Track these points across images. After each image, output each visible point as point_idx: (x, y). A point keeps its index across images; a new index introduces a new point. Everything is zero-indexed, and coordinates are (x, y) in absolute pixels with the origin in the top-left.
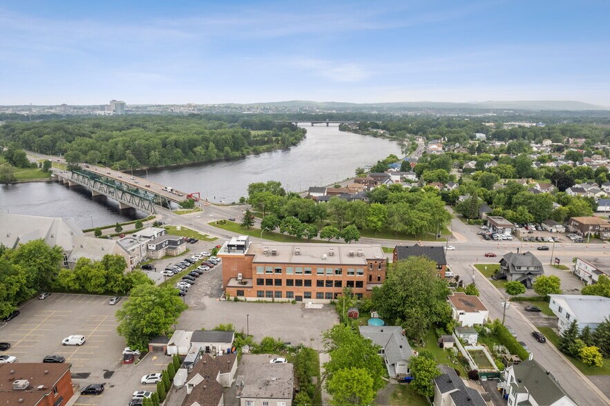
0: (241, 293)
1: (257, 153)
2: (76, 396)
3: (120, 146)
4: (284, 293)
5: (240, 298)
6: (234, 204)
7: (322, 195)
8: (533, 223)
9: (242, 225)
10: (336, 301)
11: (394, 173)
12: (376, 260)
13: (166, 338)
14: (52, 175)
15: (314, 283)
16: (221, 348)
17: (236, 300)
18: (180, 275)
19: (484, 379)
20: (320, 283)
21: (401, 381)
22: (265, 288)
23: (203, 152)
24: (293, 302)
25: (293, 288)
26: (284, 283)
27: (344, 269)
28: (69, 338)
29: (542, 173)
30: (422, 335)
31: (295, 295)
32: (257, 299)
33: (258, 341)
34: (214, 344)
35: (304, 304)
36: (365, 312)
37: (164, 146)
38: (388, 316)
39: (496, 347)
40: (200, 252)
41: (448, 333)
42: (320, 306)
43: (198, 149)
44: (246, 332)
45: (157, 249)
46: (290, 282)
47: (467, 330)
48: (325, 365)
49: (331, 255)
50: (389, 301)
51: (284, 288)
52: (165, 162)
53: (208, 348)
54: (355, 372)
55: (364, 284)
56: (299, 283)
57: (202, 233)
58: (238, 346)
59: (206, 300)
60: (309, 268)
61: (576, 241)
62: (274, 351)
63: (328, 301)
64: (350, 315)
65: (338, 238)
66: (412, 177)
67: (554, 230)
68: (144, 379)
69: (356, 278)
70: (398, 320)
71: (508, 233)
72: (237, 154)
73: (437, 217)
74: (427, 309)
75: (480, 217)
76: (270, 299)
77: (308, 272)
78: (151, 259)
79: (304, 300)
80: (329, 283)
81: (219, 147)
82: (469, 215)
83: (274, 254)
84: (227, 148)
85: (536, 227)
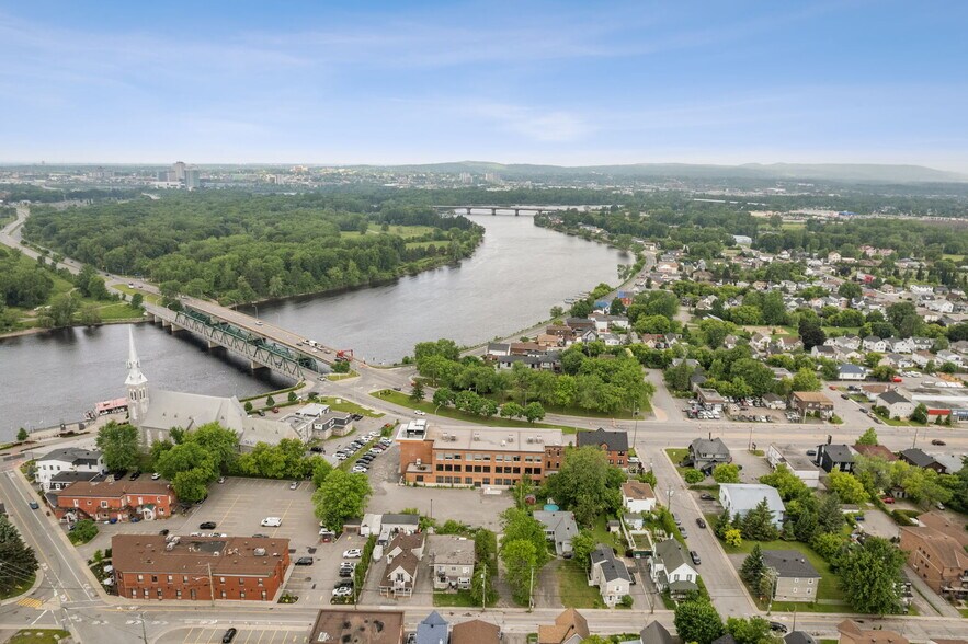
0: (420, 479)
1: (414, 273)
2: (291, 567)
3: (228, 268)
4: (463, 479)
5: (419, 483)
6: (395, 365)
7: (504, 353)
8: (753, 396)
9: (411, 398)
10: (514, 487)
11: (600, 318)
12: (555, 447)
13: (358, 519)
14: (145, 314)
15: (493, 469)
16: (409, 529)
17: (415, 485)
18: (354, 458)
19: (638, 557)
20: (499, 470)
21: (566, 557)
22: (444, 473)
23: (341, 275)
24: (472, 488)
25: (472, 474)
26: (463, 469)
27: (522, 455)
28: (268, 519)
29: (795, 319)
30: (591, 520)
31: (474, 480)
32: (437, 484)
33: (441, 523)
34: (402, 526)
35: (483, 490)
36: (542, 498)
37: (288, 266)
38: (562, 502)
39: (657, 531)
40: (369, 432)
41: (617, 518)
42: (499, 492)
43: (335, 271)
44: (429, 516)
45: (324, 429)
46: (469, 468)
47: (635, 516)
48: (501, 541)
49: (510, 441)
50: (563, 488)
51: (463, 474)
52: (290, 291)
53: (396, 529)
54: (522, 542)
55: (542, 470)
56: (478, 469)
57: (366, 407)
58: (423, 528)
59: (385, 485)
60: (488, 454)
61: (791, 421)
62: (457, 533)
63: (507, 487)
64: (527, 501)
65: (520, 417)
66: (623, 323)
67: (773, 407)
68: (346, 554)
69: (534, 465)
70: (571, 506)
71: (717, 410)
72: (387, 275)
73: (633, 393)
74: (596, 496)
75: (690, 389)
76: (449, 485)
77: (486, 459)
78: (319, 441)
79: (483, 486)
80: (508, 469)
81: (363, 268)
82: (678, 384)
83: (453, 439)
84: (373, 269)
85: (754, 403)
